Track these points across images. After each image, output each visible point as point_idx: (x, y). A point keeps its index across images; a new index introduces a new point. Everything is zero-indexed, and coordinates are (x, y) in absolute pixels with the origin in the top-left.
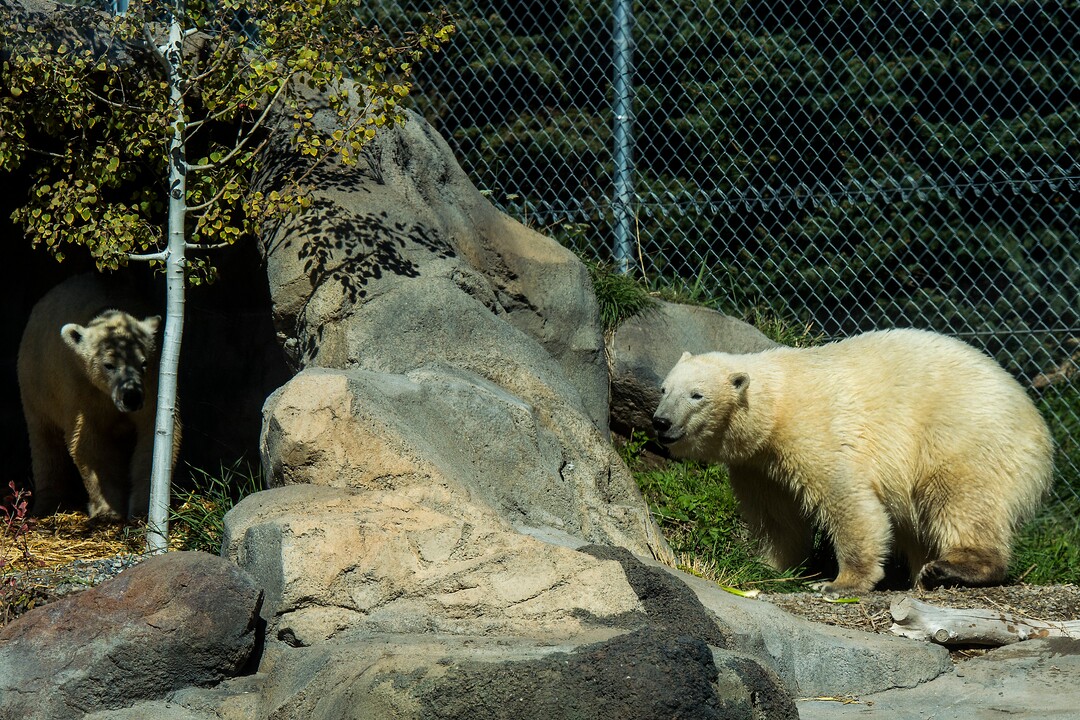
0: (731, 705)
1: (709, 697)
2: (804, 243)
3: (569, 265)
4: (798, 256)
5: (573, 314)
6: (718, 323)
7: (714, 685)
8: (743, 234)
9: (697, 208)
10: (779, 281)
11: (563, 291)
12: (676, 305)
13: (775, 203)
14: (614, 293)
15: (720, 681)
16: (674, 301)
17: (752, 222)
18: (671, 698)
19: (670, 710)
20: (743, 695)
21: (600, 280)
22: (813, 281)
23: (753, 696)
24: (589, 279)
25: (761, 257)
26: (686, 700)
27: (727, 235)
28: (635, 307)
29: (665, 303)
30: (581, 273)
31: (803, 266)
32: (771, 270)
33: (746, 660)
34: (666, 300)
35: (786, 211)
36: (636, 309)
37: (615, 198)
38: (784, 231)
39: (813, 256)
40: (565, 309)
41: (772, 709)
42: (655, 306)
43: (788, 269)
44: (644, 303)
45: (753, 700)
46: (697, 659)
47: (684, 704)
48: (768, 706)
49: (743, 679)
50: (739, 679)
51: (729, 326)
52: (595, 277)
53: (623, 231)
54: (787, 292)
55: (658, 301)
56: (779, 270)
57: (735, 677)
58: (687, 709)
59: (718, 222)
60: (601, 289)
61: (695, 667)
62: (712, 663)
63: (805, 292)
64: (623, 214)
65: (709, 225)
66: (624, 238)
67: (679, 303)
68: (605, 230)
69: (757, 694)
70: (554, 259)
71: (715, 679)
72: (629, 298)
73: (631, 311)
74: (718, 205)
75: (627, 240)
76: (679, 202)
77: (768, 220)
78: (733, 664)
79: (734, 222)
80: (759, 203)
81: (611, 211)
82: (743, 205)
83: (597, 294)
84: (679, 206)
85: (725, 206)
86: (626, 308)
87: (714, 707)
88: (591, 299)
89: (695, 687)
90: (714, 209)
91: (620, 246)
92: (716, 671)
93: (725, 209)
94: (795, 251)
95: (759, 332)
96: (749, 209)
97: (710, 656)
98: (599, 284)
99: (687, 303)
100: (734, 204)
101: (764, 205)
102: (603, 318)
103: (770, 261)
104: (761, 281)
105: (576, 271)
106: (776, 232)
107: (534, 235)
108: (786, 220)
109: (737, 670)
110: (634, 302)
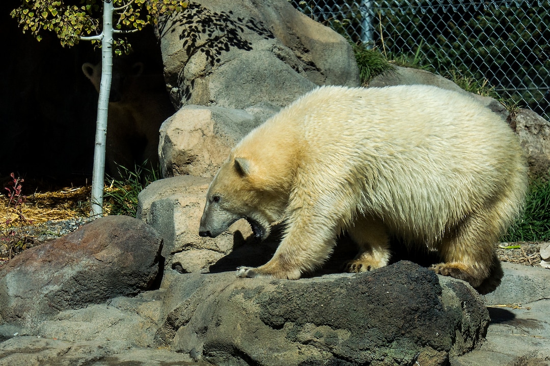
0: (450, 309)
1: (437, 304)
2: (478, 31)
3: (340, 44)
4: (474, 40)
5: (343, 74)
6: (431, 79)
7: (439, 297)
8: (441, 26)
9: (413, 10)
10: (463, 55)
11: (337, 60)
12: (405, 68)
13: (461, 7)
14: (367, 61)
15: (443, 295)
16: (403, 66)
17: (446, 18)
18: (414, 305)
19: (413, 312)
20: (456, 303)
21: (359, 53)
22: (484, 55)
23: (462, 304)
24: (352, 53)
25: (452, 40)
26: (423, 306)
27: (431, 27)
28: (380, 70)
29: (398, 67)
30: (348, 49)
31: (478, 45)
32: (458, 48)
33: (458, 283)
34: (398, 65)
35: (467, 12)
36: (381, 71)
37: (362, 4)
38: (466, 25)
39: (484, 39)
40: (338, 71)
41: (473, 312)
42: (393, 69)
43: (468, 48)
44: (386, 67)
45: (463, 307)
46: (429, 282)
47: (422, 309)
48: (471, 310)
49: (457, 294)
50: (454, 294)
51: (437, 81)
52: (355, 52)
53: (367, 25)
54: (468, 62)
55: (394, 66)
56: (463, 48)
57: (452, 293)
58: (424, 312)
59: (425, 19)
60: (360, 58)
61: (428, 286)
62: (438, 284)
63: (479, 61)
64: (367, 14)
65: (420, 20)
66: (367, 29)
67: (407, 67)
68: (355, 24)
69: (465, 303)
70: (332, 40)
71: (440, 293)
72: (377, 64)
73: (378, 72)
74: (425, 8)
75: (370, 30)
76: (401, 6)
77: (457, 18)
78: (450, 285)
79: (436, 18)
80: (451, 8)
81: (359, 12)
82: (441, 8)
83: (357, 62)
84: (401, 9)
85: (430, 9)
86: (375, 70)
87: (440, 310)
88: (354, 64)
89: (428, 298)
90: (423, 11)
91: (365, 34)
92: (441, 289)
93: (430, 11)
94: (473, 37)
95: (456, 85)
96: (445, 11)
97: (438, 280)
98: (359, 56)
99: (411, 67)
100: (435, 8)
101: (454, 9)
102: (361, 76)
103: (457, 43)
104: (451, 55)
105: (345, 47)
106: (461, 24)
107: (319, 26)
108: (467, 17)
109: (453, 288)
110: (380, 67)
